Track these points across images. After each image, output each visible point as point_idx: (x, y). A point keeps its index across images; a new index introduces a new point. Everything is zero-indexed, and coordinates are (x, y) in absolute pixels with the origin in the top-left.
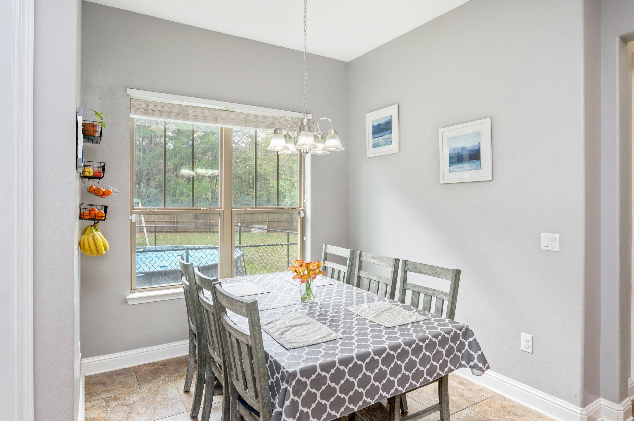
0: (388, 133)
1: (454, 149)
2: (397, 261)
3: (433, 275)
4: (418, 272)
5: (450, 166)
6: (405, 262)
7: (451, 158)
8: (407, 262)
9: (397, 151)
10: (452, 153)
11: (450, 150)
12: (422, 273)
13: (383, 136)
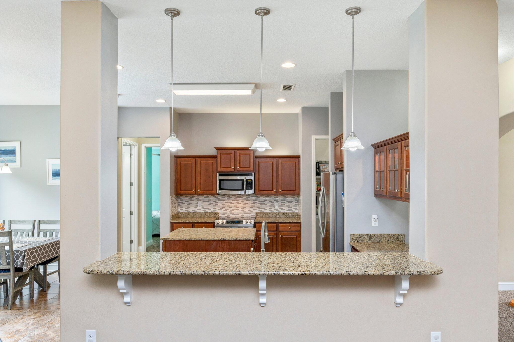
0: (13, 156)
1: (54, 170)
2: (35, 221)
3: (53, 224)
4: (46, 224)
5: (52, 177)
6: (39, 221)
7: (53, 174)
8: (40, 221)
9: (19, 167)
10: (53, 171)
11: (53, 170)
12: (48, 224)
13: (9, 157)
